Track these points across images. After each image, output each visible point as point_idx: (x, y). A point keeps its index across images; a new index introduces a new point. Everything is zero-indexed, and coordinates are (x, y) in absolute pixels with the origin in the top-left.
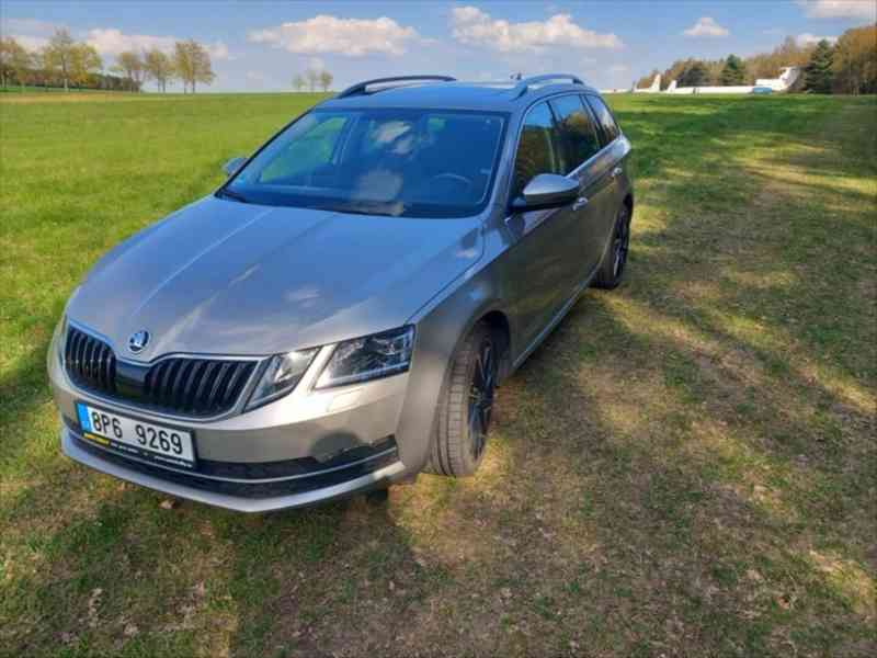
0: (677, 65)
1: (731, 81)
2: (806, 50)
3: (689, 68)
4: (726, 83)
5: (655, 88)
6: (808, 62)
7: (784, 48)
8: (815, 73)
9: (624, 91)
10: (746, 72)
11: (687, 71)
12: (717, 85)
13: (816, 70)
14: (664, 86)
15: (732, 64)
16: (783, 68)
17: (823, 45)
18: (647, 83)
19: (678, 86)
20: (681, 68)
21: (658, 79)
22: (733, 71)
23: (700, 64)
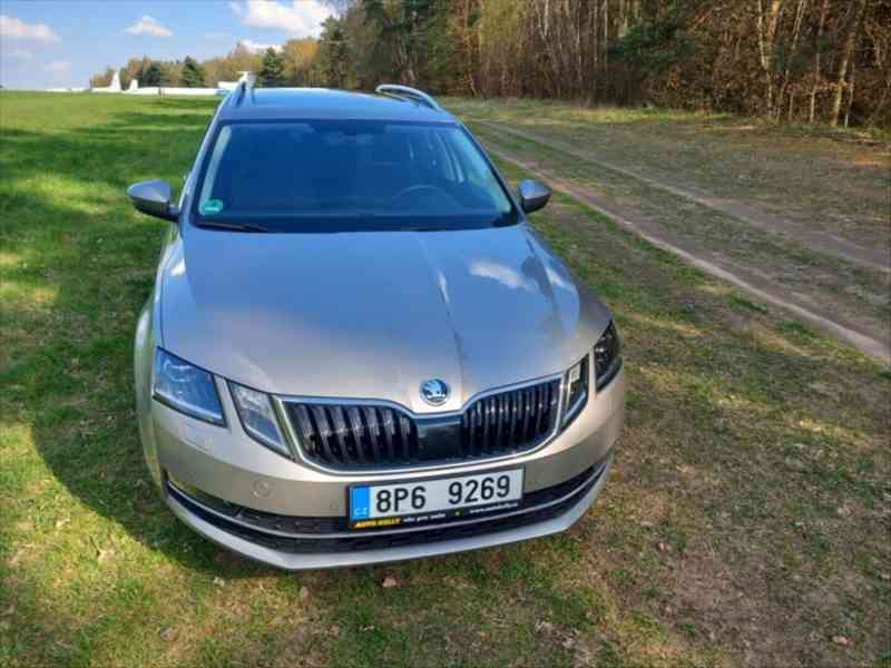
0: (133, 63)
1: (194, 82)
2: (257, 56)
3: (147, 67)
4: (187, 84)
5: (115, 87)
6: (261, 67)
7: (236, 52)
8: (268, 78)
9: (81, 89)
10: (206, 74)
11: (145, 71)
12: (179, 86)
13: (271, 75)
14: (125, 85)
15: (190, 65)
16: (241, 72)
17: (271, 52)
18: (106, 81)
19: (141, 85)
20: (138, 66)
21: (116, 78)
22: (192, 74)
23: (158, 64)
